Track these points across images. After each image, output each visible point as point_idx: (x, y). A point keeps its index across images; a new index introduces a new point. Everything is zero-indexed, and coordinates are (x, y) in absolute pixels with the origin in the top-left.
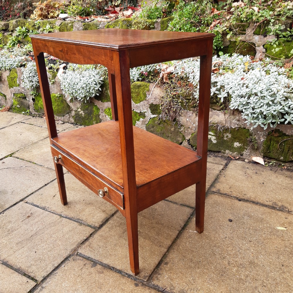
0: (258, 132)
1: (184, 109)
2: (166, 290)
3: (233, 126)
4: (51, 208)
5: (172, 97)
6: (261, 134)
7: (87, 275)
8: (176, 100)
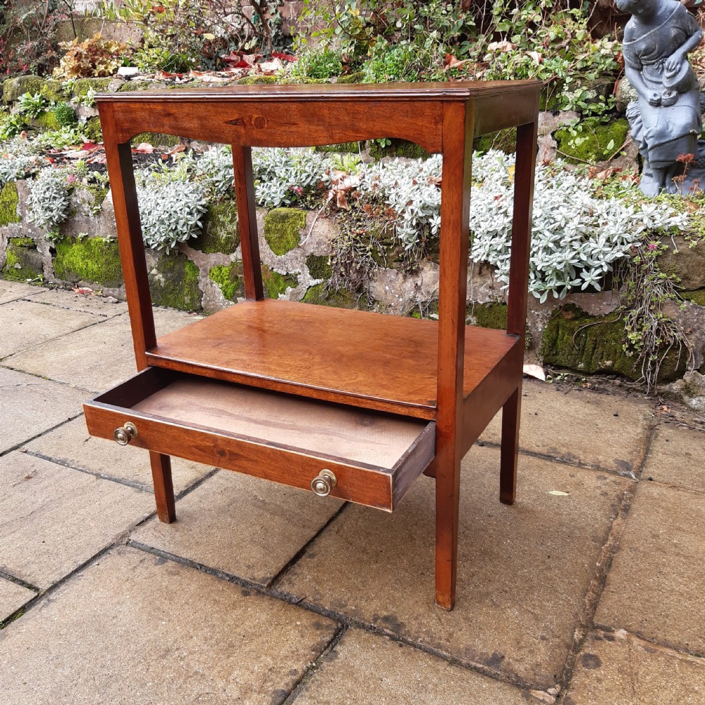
0: (533, 311)
1: (379, 266)
2: (304, 601)
3: (481, 301)
4: (78, 462)
5: (354, 239)
6: (538, 315)
7: (145, 578)
8: (362, 245)
